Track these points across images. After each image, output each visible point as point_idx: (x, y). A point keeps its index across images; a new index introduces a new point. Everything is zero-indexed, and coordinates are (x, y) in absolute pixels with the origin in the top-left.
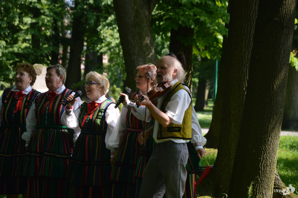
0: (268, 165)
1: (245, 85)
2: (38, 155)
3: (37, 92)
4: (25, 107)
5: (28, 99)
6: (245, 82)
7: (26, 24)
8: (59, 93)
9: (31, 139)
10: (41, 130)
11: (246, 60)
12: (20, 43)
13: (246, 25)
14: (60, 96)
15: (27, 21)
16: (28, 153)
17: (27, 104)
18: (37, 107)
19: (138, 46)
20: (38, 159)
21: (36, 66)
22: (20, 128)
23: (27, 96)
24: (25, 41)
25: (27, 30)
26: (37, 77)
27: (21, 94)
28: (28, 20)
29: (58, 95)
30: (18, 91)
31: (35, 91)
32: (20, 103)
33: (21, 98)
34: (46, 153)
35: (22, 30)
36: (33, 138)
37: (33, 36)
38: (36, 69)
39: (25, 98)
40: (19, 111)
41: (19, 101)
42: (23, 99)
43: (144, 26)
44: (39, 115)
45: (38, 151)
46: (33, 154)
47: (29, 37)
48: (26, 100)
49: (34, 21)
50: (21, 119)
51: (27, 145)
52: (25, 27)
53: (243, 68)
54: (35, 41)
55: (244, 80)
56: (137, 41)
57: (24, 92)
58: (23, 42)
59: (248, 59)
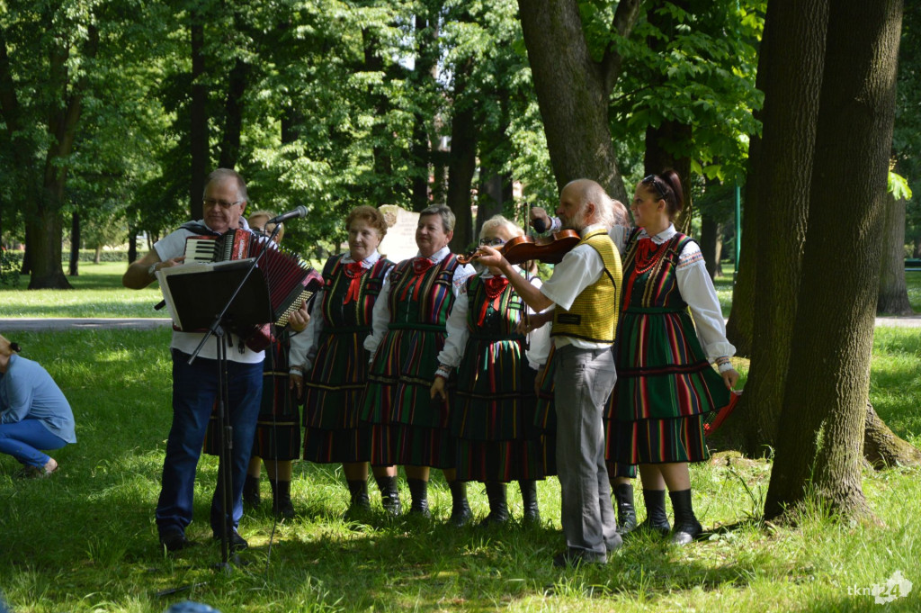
0: (853, 386)
1: (800, 230)
2: (389, 381)
3: (389, 262)
4: (365, 292)
5: (371, 277)
6: (800, 226)
7: (363, 128)
8: (437, 262)
9: (380, 348)
10: (396, 333)
11: (799, 182)
12: (353, 165)
13: (798, 114)
14: (437, 269)
15: (366, 122)
16: (372, 377)
17: (367, 286)
18: (393, 286)
19: (584, 161)
20: (389, 388)
21: (385, 209)
22: (355, 335)
23: (368, 271)
24: (362, 160)
25: (367, 138)
26: (389, 230)
27: (357, 268)
28: (368, 120)
29: (435, 266)
30: (352, 261)
31: (386, 260)
32: (356, 285)
33: (357, 275)
34: (405, 378)
35: (355, 139)
36: (383, 348)
37: (377, 151)
38: (385, 215)
39: (365, 275)
40: (353, 302)
41: (353, 281)
42: (361, 277)
43: (596, 123)
44: (395, 303)
45: (390, 373)
46: (380, 379)
47: (369, 153)
48: (367, 279)
49: (379, 120)
50: (357, 316)
51: (371, 360)
52: (362, 134)
53: (795, 198)
54: (383, 160)
55: (798, 221)
56: (582, 151)
57: (363, 265)
58: (359, 164)
59: (803, 180)
